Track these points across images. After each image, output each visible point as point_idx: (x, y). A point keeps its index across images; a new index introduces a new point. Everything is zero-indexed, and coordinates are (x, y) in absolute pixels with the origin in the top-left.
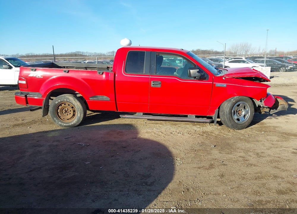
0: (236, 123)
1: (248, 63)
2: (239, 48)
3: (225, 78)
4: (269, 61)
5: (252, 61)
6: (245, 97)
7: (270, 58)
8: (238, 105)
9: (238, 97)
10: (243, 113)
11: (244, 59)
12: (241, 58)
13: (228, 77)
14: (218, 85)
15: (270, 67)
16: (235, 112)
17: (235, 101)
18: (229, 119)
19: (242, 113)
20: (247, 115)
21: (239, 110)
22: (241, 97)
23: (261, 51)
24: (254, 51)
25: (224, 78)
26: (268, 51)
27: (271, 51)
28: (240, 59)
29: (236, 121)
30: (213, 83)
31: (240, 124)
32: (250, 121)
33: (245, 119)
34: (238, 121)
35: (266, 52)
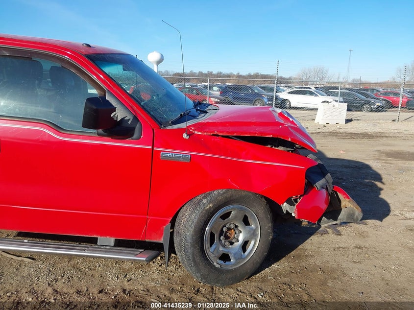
0: (216, 269)
1: (316, 95)
2: (312, 73)
3: (190, 134)
4: (348, 94)
5: (324, 94)
6: (244, 193)
7: (350, 90)
8: (226, 216)
9: (224, 193)
10: (241, 238)
11: (313, 89)
12: (309, 88)
13: (200, 133)
14: (168, 154)
15: (347, 104)
16: (216, 236)
17: (211, 206)
18: (194, 261)
19: (238, 236)
20: (253, 242)
21: (229, 229)
22: (231, 193)
23: (341, 80)
24: (332, 79)
25: (185, 136)
26: (350, 81)
27: (354, 80)
28: (307, 89)
29: (217, 263)
30: (153, 148)
31: (228, 271)
32: (259, 260)
33: (246, 253)
34: (222, 262)
35: (347, 81)
